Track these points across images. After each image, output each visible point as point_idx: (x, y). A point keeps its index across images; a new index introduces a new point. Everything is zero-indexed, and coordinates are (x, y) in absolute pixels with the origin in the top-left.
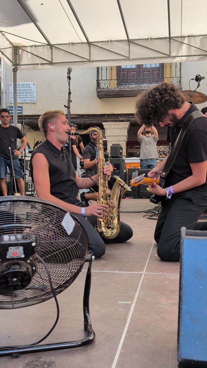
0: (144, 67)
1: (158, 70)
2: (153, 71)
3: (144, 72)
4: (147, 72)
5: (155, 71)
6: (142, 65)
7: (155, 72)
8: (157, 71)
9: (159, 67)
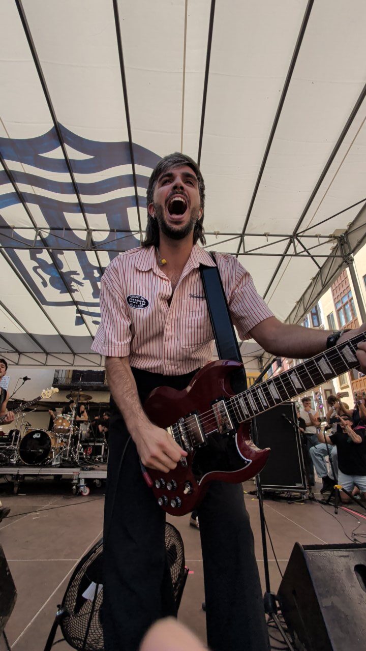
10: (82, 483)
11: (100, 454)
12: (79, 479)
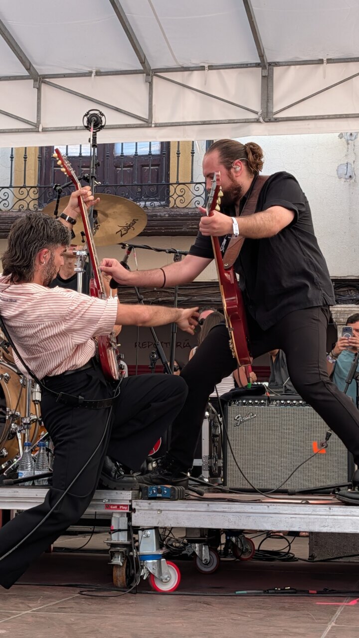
0: (118, 152)
1: (156, 163)
2: (143, 166)
3: (116, 167)
4: (124, 167)
5: (148, 166)
6: (112, 146)
7: (148, 168)
8: (152, 166)
9: (158, 155)
10: (148, 545)
11: (199, 456)
12: (133, 530)
